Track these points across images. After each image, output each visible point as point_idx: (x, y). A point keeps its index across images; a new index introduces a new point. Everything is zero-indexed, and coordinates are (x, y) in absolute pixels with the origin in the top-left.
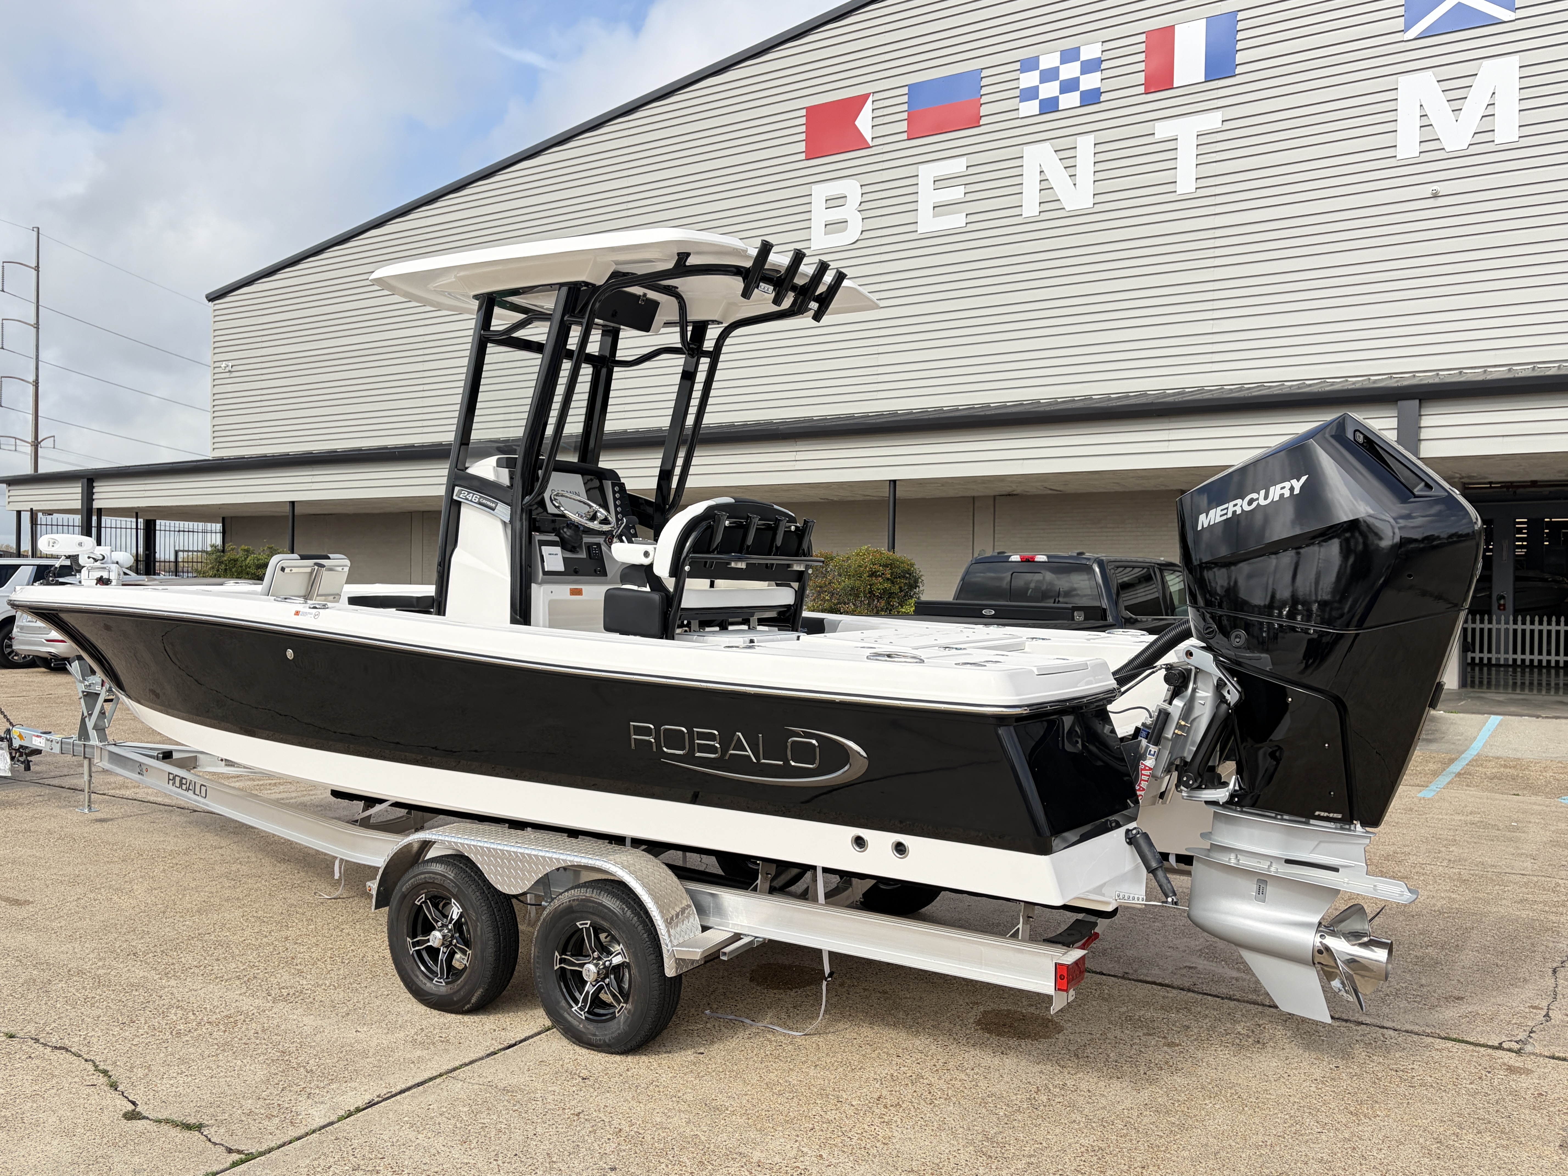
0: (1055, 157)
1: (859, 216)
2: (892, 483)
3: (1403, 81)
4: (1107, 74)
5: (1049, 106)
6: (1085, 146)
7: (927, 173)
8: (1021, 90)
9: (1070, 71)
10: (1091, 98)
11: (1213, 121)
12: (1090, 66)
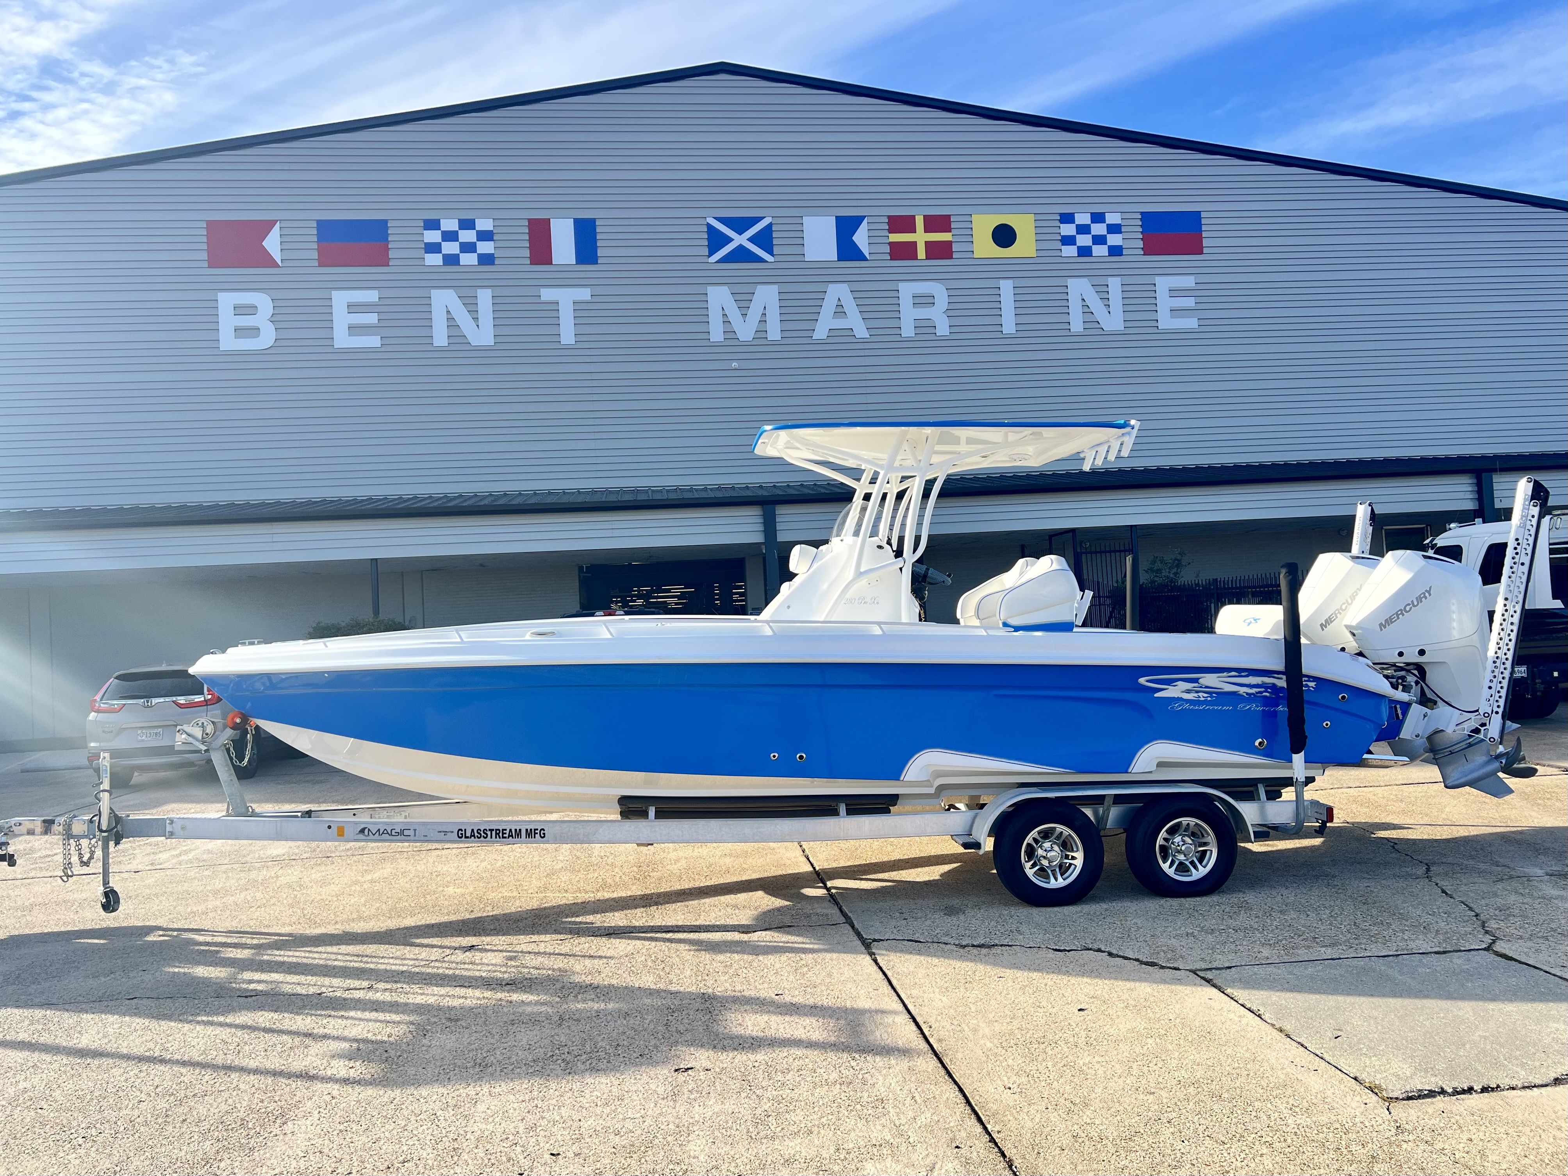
0: (459, 302)
1: (272, 327)
2: (375, 561)
3: (710, 290)
4: (499, 244)
5: (451, 260)
6: (485, 297)
7: (340, 299)
8: (426, 244)
9: (468, 236)
10: (486, 260)
11: (584, 294)
12: (485, 236)
